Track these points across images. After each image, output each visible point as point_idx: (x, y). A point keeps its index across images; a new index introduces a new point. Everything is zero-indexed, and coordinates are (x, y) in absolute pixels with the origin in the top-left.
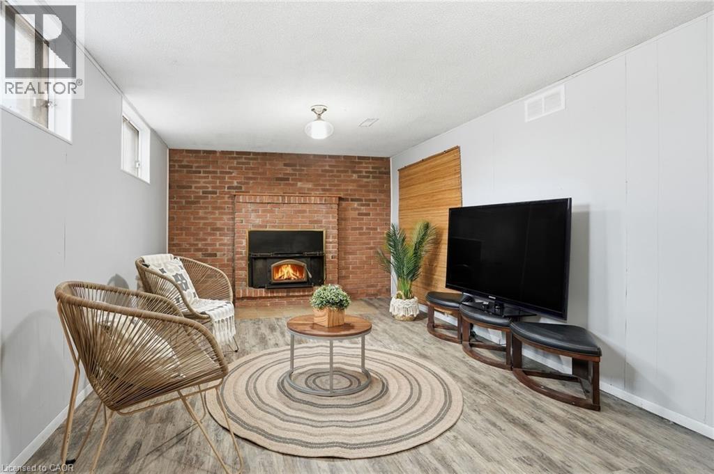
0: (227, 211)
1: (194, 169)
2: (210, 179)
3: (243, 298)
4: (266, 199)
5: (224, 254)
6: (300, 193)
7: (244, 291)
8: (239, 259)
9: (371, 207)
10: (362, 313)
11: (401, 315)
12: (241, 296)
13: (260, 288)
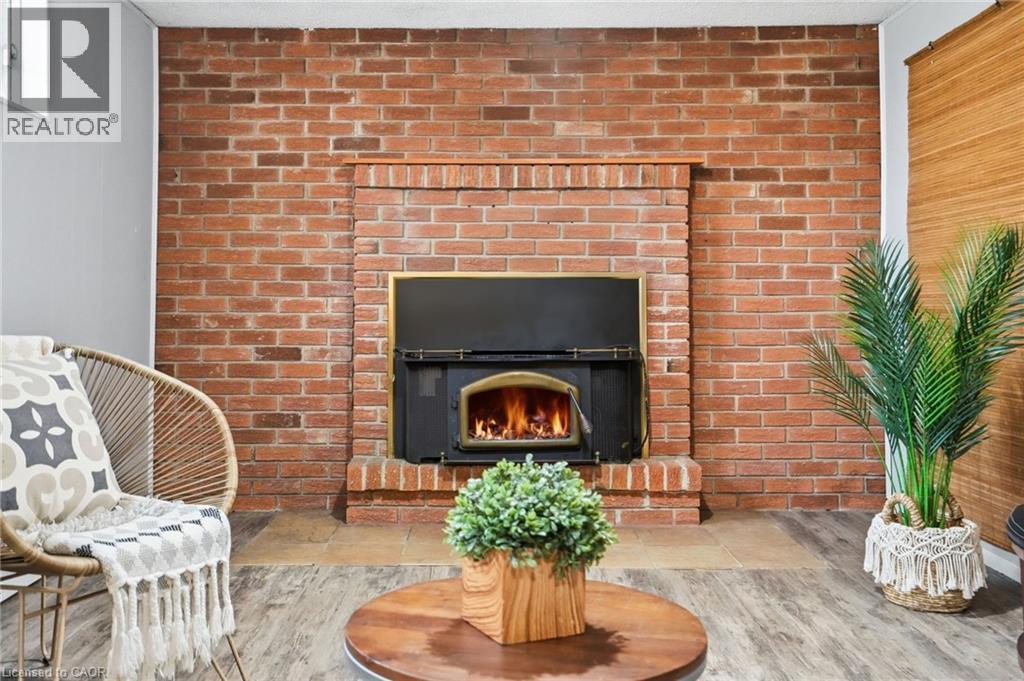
0: (332, 215)
1: (233, 88)
2: (282, 119)
3: (371, 494)
4: (448, 177)
5: (323, 353)
6: (560, 156)
7: (374, 471)
8: (366, 367)
9: (808, 197)
10: (762, 566)
11: (908, 586)
12: (363, 489)
13: (425, 460)
